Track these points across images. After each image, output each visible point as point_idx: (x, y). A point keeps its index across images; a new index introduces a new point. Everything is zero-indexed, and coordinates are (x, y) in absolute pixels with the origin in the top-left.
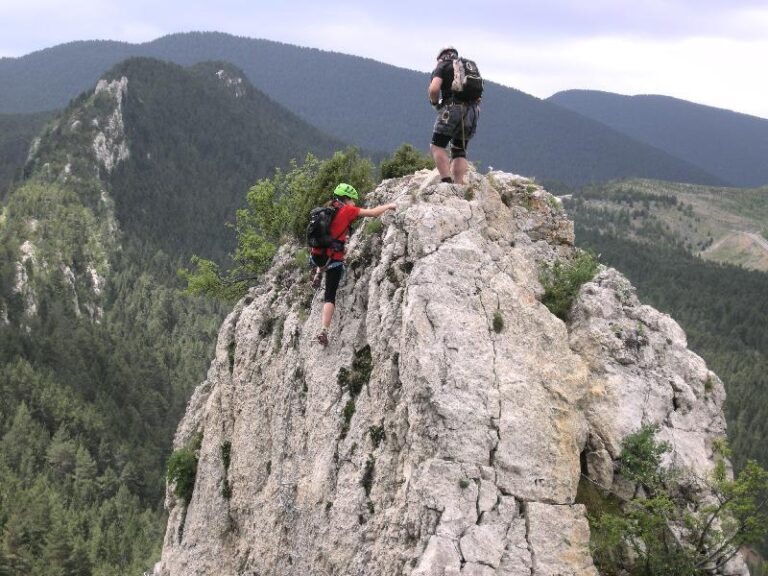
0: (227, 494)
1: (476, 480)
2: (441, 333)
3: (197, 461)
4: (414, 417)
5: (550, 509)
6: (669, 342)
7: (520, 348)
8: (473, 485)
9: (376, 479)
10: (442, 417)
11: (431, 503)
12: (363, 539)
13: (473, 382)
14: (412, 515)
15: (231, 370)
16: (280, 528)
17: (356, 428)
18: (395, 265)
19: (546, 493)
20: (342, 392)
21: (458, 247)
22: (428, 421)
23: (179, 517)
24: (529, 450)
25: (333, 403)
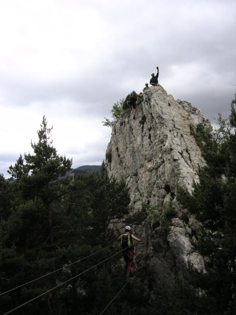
0: (119, 156)
1: (172, 130)
2: (159, 106)
3: (111, 154)
4: (157, 121)
5: (187, 136)
6: (200, 111)
7: (175, 109)
8: (172, 131)
9: (152, 136)
10: (163, 119)
11: (165, 134)
12: (151, 148)
13: (167, 113)
14: (161, 137)
15: (116, 135)
16: (132, 157)
17: (145, 130)
18: (147, 99)
19: (186, 133)
20: (141, 125)
21: (159, 93)
22: (161, 121)
23: (109, 167)
24: (181, 126)
25: (139, 127)
